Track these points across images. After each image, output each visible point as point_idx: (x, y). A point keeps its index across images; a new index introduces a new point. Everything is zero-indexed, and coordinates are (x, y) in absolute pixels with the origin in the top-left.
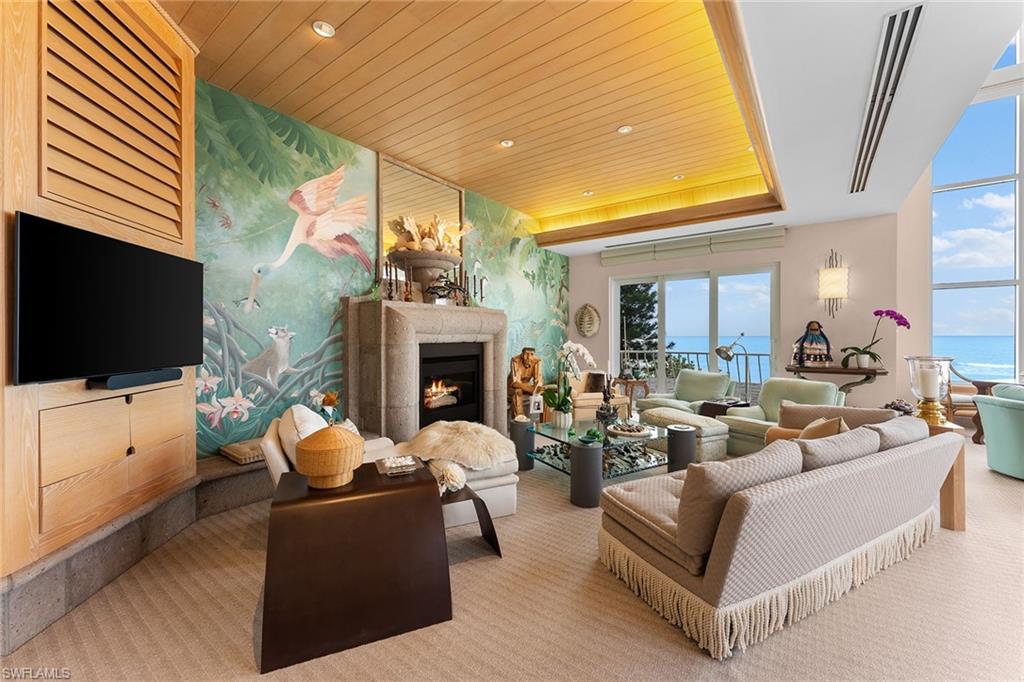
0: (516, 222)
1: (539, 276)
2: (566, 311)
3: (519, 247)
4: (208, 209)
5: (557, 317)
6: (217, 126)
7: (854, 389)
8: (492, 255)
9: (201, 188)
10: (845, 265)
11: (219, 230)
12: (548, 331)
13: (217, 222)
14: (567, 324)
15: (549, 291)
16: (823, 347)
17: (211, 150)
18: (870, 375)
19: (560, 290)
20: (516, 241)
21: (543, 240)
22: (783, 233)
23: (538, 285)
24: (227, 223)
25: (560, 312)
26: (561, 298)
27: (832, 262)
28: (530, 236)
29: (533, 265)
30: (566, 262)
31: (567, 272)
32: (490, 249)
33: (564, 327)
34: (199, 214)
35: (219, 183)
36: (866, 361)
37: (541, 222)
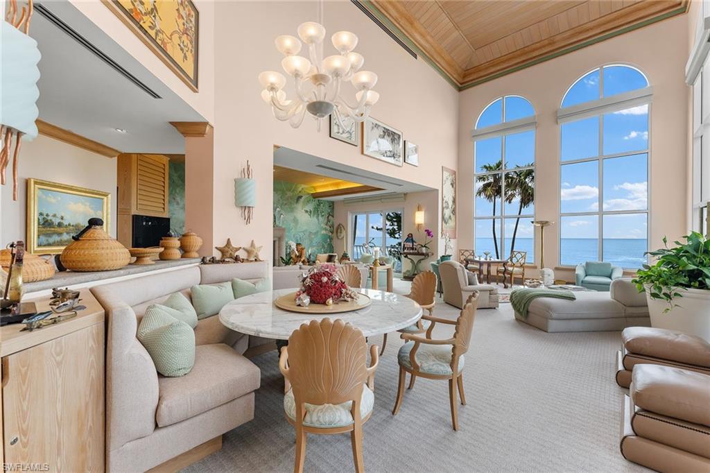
0: (300, 189)
1: (314, 211)
2: (332, 226)
3: (302, 200)
4: (173, 200)
5: (326, 229)
6: (175, 175)
7: (422, 261)
8: (286, 204)
9: (170, 194)
10: (424, 210)
11: (176, 206)
12: (319, 236)
13: (175, 203)
14: (332, 233)
15: (320, 217)
16: (411, 244)
17: (173, 182)
18: (426, 255)
19: (328, 217)
20: (301, 197)
21: (315, 196)
22: (403, 195)
23: (313, 216)
24: (178, 204)
25: (328, 228)
26: (329, 221)
27: (419, 209)
28: (309, 194)
29: (310, 207)
30: (332, 205)
31: (333, 209)
32: (285, 202)
33: (330, 234)
34: (169, 202)
35: (176, 192)
36: (424, 250)
37: (315, 188)
